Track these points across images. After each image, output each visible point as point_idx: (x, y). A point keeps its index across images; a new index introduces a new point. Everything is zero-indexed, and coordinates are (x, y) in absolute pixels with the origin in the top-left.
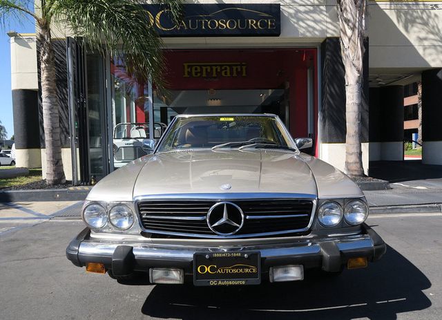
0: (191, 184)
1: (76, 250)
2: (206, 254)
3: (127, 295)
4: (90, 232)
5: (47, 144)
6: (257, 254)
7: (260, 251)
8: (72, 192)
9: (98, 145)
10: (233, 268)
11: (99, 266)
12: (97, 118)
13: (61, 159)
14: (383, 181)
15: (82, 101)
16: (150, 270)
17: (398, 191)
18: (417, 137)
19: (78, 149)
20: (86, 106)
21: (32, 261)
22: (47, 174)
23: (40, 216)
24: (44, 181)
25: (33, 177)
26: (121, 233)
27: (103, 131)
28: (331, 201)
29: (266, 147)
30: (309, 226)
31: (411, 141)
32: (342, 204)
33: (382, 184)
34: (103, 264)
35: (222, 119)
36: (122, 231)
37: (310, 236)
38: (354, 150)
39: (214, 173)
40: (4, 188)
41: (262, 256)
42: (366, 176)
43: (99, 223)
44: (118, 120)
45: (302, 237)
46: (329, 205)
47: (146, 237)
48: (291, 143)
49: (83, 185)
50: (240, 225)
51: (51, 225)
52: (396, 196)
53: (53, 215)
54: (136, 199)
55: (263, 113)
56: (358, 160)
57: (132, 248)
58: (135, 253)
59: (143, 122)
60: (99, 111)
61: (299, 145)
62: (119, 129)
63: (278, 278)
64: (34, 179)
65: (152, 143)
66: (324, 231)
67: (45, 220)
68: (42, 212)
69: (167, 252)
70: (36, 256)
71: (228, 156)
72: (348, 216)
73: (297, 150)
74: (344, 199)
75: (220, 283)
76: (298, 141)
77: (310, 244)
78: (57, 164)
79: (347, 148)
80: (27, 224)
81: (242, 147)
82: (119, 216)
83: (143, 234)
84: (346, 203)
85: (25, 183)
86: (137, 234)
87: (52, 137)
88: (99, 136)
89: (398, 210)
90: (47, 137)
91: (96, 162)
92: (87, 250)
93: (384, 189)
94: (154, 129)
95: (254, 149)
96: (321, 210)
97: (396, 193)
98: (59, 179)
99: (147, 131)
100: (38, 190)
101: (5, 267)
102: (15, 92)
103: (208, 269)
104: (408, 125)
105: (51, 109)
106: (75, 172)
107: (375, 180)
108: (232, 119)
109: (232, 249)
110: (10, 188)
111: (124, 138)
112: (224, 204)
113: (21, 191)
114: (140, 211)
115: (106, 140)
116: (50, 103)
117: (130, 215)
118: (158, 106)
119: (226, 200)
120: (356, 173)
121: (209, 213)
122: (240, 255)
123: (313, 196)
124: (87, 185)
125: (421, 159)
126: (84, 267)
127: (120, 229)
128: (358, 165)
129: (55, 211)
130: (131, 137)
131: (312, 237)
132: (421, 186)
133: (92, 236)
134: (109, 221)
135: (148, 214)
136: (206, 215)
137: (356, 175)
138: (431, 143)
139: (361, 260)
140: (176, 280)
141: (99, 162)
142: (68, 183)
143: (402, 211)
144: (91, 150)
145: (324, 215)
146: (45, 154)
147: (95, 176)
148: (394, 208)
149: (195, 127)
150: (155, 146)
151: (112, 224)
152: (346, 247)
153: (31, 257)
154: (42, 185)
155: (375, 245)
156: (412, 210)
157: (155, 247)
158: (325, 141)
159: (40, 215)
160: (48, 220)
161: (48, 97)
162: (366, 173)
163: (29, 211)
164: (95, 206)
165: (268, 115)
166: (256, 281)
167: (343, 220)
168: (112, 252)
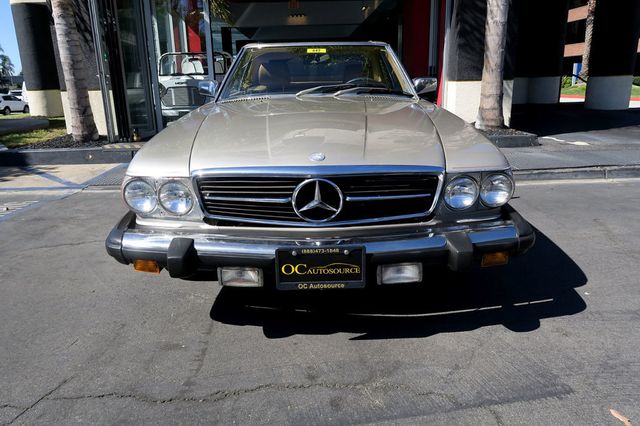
0: (269, 150)
1: (118, 244)
2: (292, 250)
3: (190, 295)
4: (135, 217)
5: (68, 85)
6: (360, 250)
7: (366, 245)
8: (108, 151)
9: (138, 84)
10: (328, 268)
11: (151, 264)
12: (134, 44)
13: (89, 106)
14: (530, 134)
15: (109, 21)
16: (219, 270)
17: (548, 148)
18: (579, 69)
19: (111, 92)
20: (117, 29)
21: (65, 248)
22: (72, 126)
23: (70, 185)
24: (70, 136)
25: (55, 130)
26: (178, 219)
27: (143, 63)
28: (465, 175)
29: (372, 92)
30: (431, 210)
31: (571, 75)
32: (478, 179)
33: (527, 138)
34: (155, 261)
35: (309, 51)
36: (178, 217)
37: (432, 222)
38: (493, 90)
39: (300, 133)
40: (18, 146)
41: (368, 252)
42: (506, 127)
43: (147, 206)
44: (164, 49)
45: (421, 223)
46: (461, 181)
47: (211, 224)
48: (408, 85)
49: (123, 142)
50: (337, 209)
51: (86, 198)
52: (546, 155)
53: (86, 183)
54: (194, 174)
55: (367, 40)
56: (496, 105)
57: (193, 240)
58: (196, 247)
59: (198, 51)
60: (136, 34)
61: (419, 89)
62: (165, 60)
63: (388, 280)
64: (56, 133)
65: (211, 86)
66: (451, 216)
67: (76, 191)
68: (72, 180)
69: (240, 246)
70: (70, 242)
71: (318, 106)
72: (485, 195)
73: (416, 96)
74: (481, 173)
75: (311, 286)
76: (417, 82)
77: (431, 235)
78: (84, 113)
79: (483, 88)
80: (53, 196)
81: (339, 92)
82: (173, 197)
83: (206, 220)
84: (484, 178)
85: (45, 139)
86: (198, 221)
87: (74, 75)
88: (139, 71)
89: (547, 176)
90: (67, 76)
91: (137, 109)
92: (133, 243)
93: (529, 145)
94: (214, 60)
95: (355, 95)
96: (449, 188)
97: (546, 152)
98: (89, 134)
99: (204, 63)
100: (64, 150)
101: (31, 256)
102: (15, 7)
103: (295, 269)
104: (570, 50)
105: (67, 34)
106: (110, 124)
107: (519, 134)
108: (324, 51)
109: (327, 243)
110: (26, 146)
111: (173, 75)
112: (314, 182)
113: (41, 150)
114: (200, 190)
115: (149, 78)
116: (66, 25)
117: (187, 195)
118: (218, 26)
119: (318, 176)
120: (493, 124)
121: (295, 194)
122: (337, 250)
123: (440, 169)
124: (128, 142)
125: (583, 100)
126: (131, 265)
127: (176, 214)
128: (497, 112)
129: (89, 178)
130: (183, 72)
131: (434, 223)
132: (580, 141)
133: (138, 222)
134: (160, 202)
135: (211, 195)
136: (291, 195)
137: (492, 127)
138: (600, 78)
139: (500, 255)
140: (253, 282)
141: (142, 109)
142: (102, 139)
143: (553, 176)
144: (129, 92)
145: (453, 194)
146: (67, 99)
147: (137, 129)
148: (542, 172)
149: (271, 61)
150: (217, 91)
151: (164, 208)
152: (481, 238)
153: (63, 242)
154: (67, 141)
155: (520, 236)
156: (567, 176)
157: (224, 240)
158: (452, 78)
159: (69, 183)
160: (80, 190)
161: (63, 16)
162: (507, 123)
163: (54, 178)
164: (138, 183)
165: (375, 43)
166: (360, 284)
167: (478, 202)
168: (167, 246)
